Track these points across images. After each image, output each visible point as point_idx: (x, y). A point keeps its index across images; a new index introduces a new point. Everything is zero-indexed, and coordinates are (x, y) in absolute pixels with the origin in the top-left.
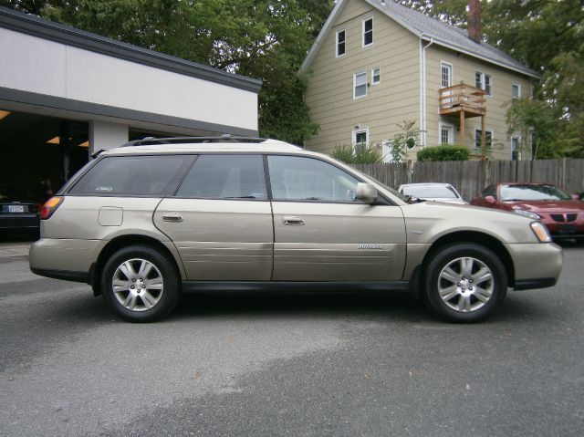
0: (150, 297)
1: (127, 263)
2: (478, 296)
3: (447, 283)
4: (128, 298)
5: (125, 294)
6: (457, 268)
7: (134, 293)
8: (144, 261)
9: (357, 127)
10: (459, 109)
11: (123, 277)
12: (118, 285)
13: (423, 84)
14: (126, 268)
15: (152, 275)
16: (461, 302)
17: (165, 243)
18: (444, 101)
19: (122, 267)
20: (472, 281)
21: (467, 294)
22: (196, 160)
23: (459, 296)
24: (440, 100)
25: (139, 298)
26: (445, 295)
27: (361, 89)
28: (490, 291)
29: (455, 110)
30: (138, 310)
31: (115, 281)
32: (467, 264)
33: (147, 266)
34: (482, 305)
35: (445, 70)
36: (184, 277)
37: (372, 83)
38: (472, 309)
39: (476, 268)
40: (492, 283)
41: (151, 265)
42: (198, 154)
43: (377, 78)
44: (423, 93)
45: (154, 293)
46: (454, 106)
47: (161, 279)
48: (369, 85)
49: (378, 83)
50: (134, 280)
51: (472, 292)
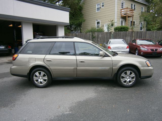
0: (44, 81)
1: (37, 72)
2: (131, 81)
3: (123, 77)
4: (38, 81)
5: (37, 81)
6: (126, 73)
7: (39, 80)
8: (42, 72)
9: (97, 20)
10: (126, 15)
11: (36, 76)
12: (35, 78)
13: (116, 8)
14: (37, 74)
15: (44, 76)
16: (127, 82)
17: (47, 67)
18: (122, 13)
19: (36, 74)
20: (129, 77)
21: (128, 80)
22: (55, 43)
23: (126, 81)
24: (121, 12)
25: (41, 82)
26: (122, 80)
27: (98, 9)
28: (134, 79)
29: (125, 15)
30: (41, 85)
31: (34, 77)
32: (128, 72)
33: (43, 73)
34: (132, 83)
35: (123, 3)
36: (53, 76)
37: (102, 7)
38: (129, 84)
39: (131, 73)
40: (135, 77)
41: (44, 73)
42: (55, 42)
43: (103, 6)
44: (116, 10)
45: (45, 80)
46: (125, 14)
47: (46, 77)
48: (101, 8)
49: (103, 7)
50: (39, 77)
51: (129, 80)
